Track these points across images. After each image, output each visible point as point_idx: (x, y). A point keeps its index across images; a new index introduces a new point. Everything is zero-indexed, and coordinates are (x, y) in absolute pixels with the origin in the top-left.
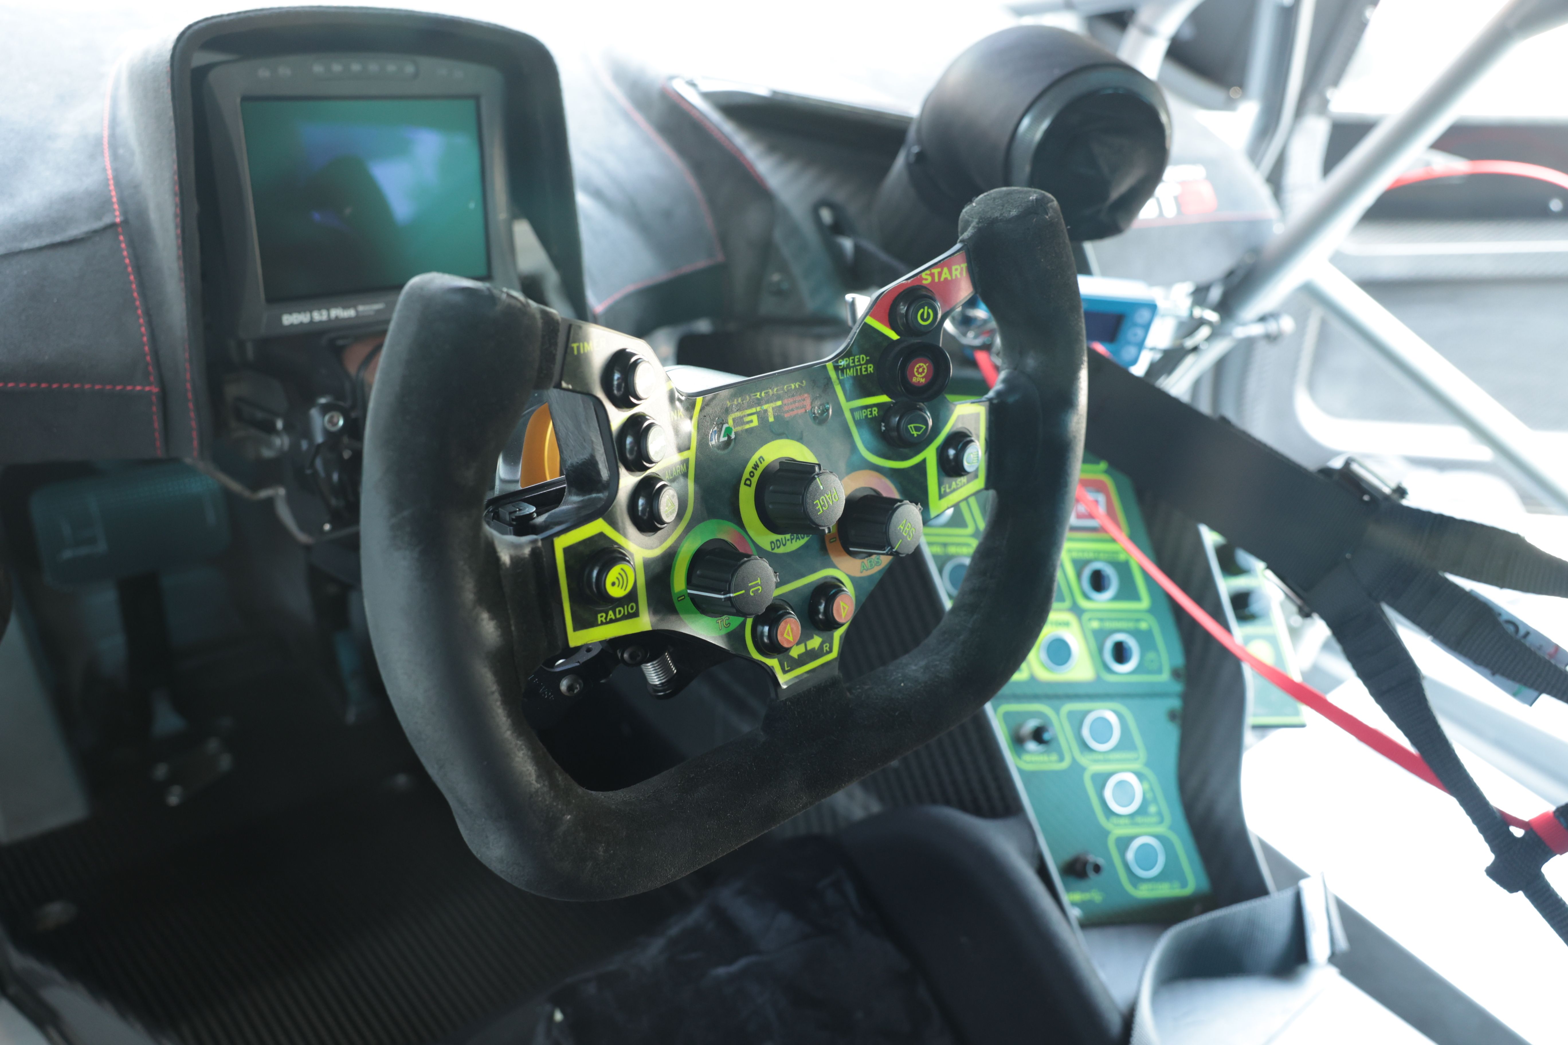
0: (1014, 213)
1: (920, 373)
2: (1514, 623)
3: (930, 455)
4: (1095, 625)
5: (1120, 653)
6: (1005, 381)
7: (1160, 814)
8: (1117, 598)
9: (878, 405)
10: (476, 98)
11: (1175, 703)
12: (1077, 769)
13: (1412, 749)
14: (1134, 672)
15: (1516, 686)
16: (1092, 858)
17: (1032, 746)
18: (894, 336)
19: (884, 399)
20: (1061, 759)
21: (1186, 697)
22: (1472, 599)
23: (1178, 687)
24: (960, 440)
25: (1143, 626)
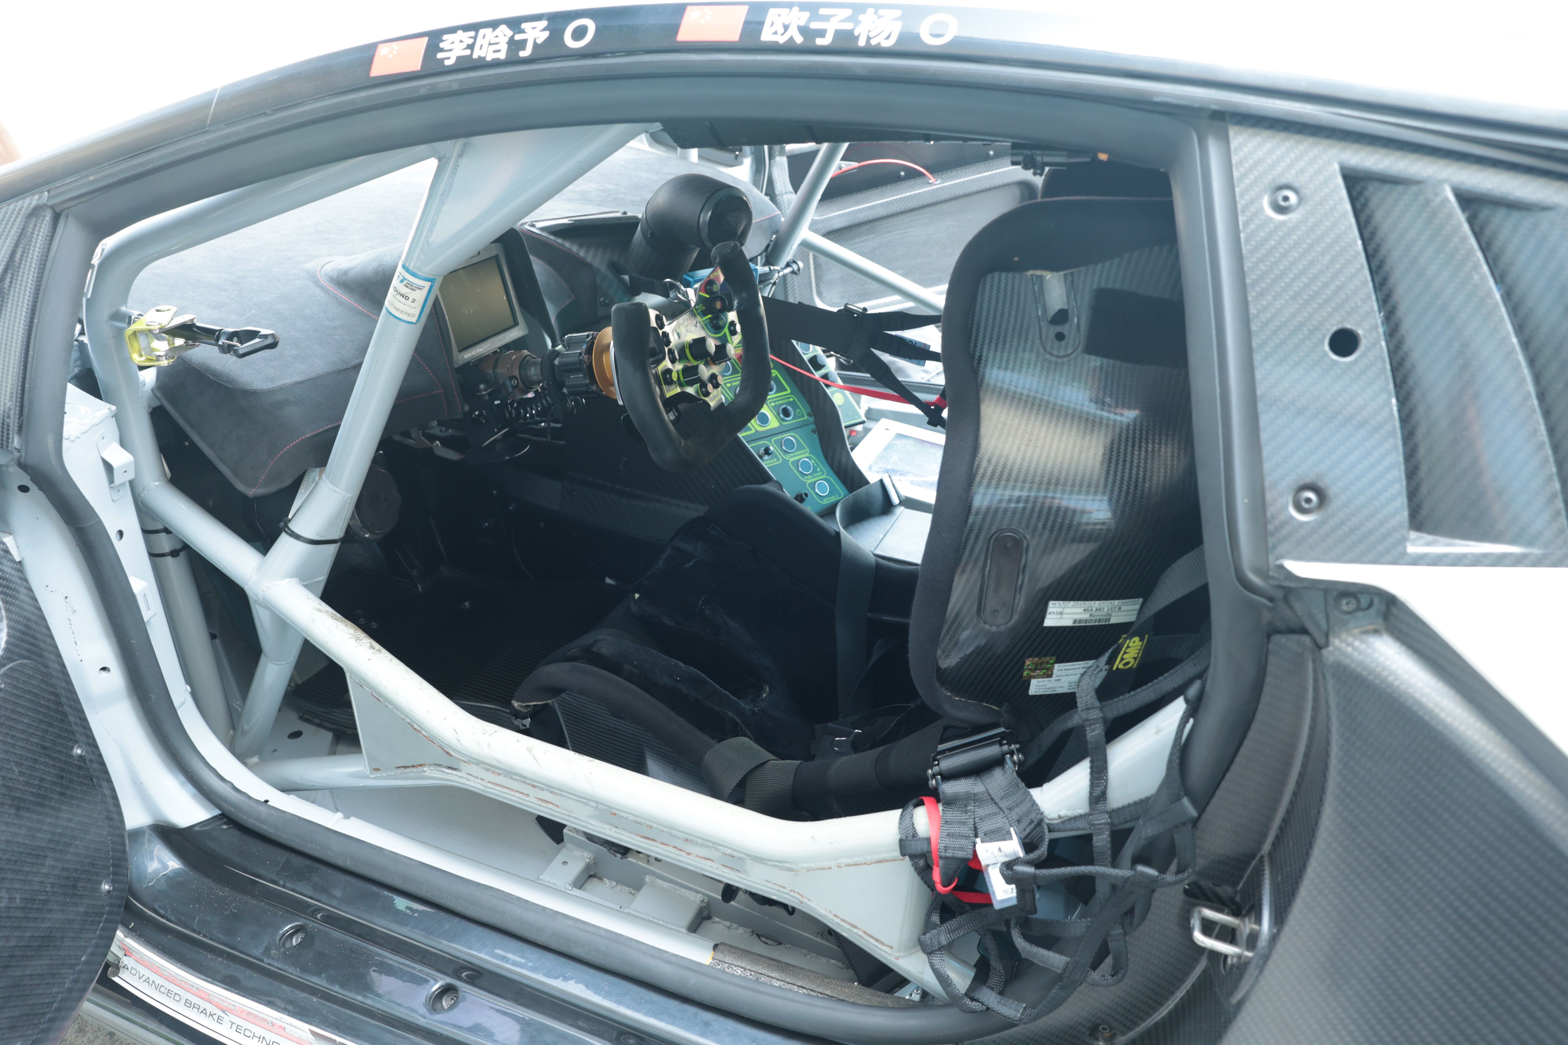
0: (729, 250)
1: (718, 305)
2: (911, 341)
3: (726, 330)
4: (773, 404)
5: (786, 413)
6: (738, 303)
7: (822, 470)
8: (777, 392)
9: (709, 318)
10: (496, 257)
11: (813, 426)
12: (785, 462)
13: (895, 394)
14: (792, 420)
15: (918, 361)
16: (803, 492)
17: (766, 457)
18: (708, 296)
19: (710, 316)
20: (778, 460)
21: (816, 423)
22: (896, 337)
23: (812, 419)
24: (732, 324)
25: (791, 400)
